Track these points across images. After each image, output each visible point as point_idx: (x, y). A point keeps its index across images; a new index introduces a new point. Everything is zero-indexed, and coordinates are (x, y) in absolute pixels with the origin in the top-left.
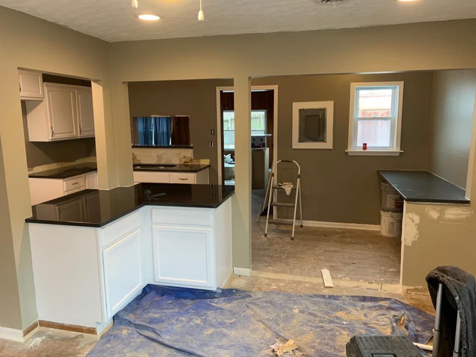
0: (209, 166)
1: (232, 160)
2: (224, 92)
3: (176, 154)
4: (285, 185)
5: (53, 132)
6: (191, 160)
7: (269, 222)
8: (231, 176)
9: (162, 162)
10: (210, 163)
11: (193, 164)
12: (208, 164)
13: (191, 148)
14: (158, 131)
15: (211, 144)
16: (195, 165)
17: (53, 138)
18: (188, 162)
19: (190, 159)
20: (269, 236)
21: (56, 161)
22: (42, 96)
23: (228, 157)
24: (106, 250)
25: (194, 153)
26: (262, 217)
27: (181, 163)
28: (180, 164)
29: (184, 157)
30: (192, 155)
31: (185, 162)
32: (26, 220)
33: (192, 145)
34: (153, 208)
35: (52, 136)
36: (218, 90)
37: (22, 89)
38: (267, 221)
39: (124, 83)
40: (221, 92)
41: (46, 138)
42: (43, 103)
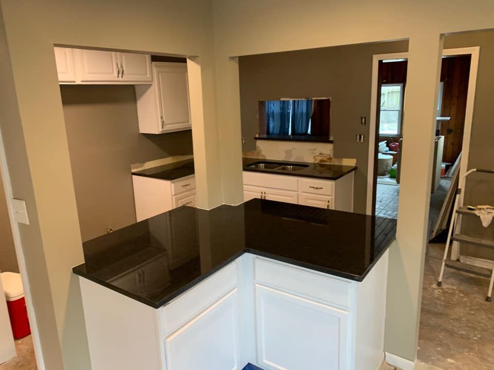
0: (355, 169)
1: (388, 149)
2: (384, 61)
3: (310, 150)
4: (480, 209)
5: (163, 122)
6: (330, 159)
7: (447, 265)
8: (386, 171)
9: (292, 159)
10: (356, 164)
11: (332, 164)
12: (354, 165)
13: (331, 142)
14: (296, 111)
15: (360, 137)
16: (334, 166)
17: (164, 130)
18: (325, 161)
19: (328, 157)
20: (444, 286)
21: (171, 153)
22: (150, 80)
23: (383, 145)
24: (169, 340)
25: (334, 148)
26: (432, 244)
27: (316, 162)
28: (314, 164)
29: (321, 154)
30: (332, 152)
31: (321, 161)
32: (73, 269)
33: (331, 139)
34: (257, 258)
35: (162, 128)
36: (376, 59)
37: (125, 72)
38: (444, 263)
39: (232, 58)
40: (380, 62)
41: (156, 129)
42: (152, 87)
